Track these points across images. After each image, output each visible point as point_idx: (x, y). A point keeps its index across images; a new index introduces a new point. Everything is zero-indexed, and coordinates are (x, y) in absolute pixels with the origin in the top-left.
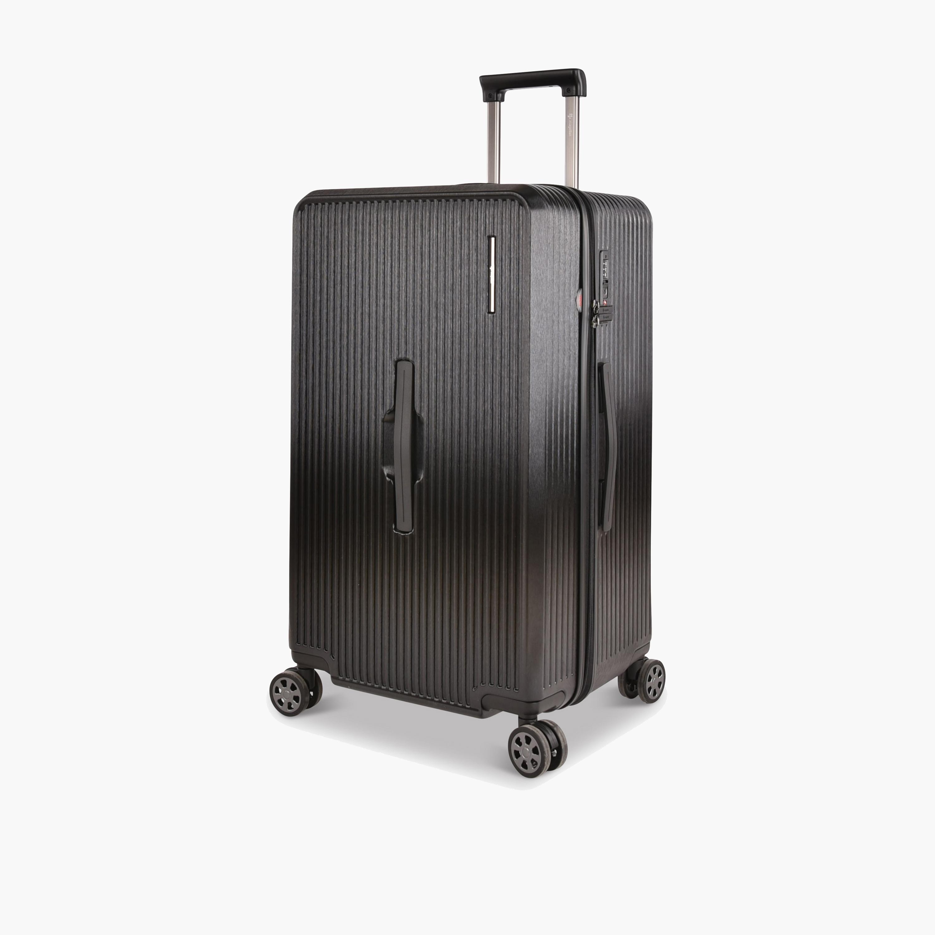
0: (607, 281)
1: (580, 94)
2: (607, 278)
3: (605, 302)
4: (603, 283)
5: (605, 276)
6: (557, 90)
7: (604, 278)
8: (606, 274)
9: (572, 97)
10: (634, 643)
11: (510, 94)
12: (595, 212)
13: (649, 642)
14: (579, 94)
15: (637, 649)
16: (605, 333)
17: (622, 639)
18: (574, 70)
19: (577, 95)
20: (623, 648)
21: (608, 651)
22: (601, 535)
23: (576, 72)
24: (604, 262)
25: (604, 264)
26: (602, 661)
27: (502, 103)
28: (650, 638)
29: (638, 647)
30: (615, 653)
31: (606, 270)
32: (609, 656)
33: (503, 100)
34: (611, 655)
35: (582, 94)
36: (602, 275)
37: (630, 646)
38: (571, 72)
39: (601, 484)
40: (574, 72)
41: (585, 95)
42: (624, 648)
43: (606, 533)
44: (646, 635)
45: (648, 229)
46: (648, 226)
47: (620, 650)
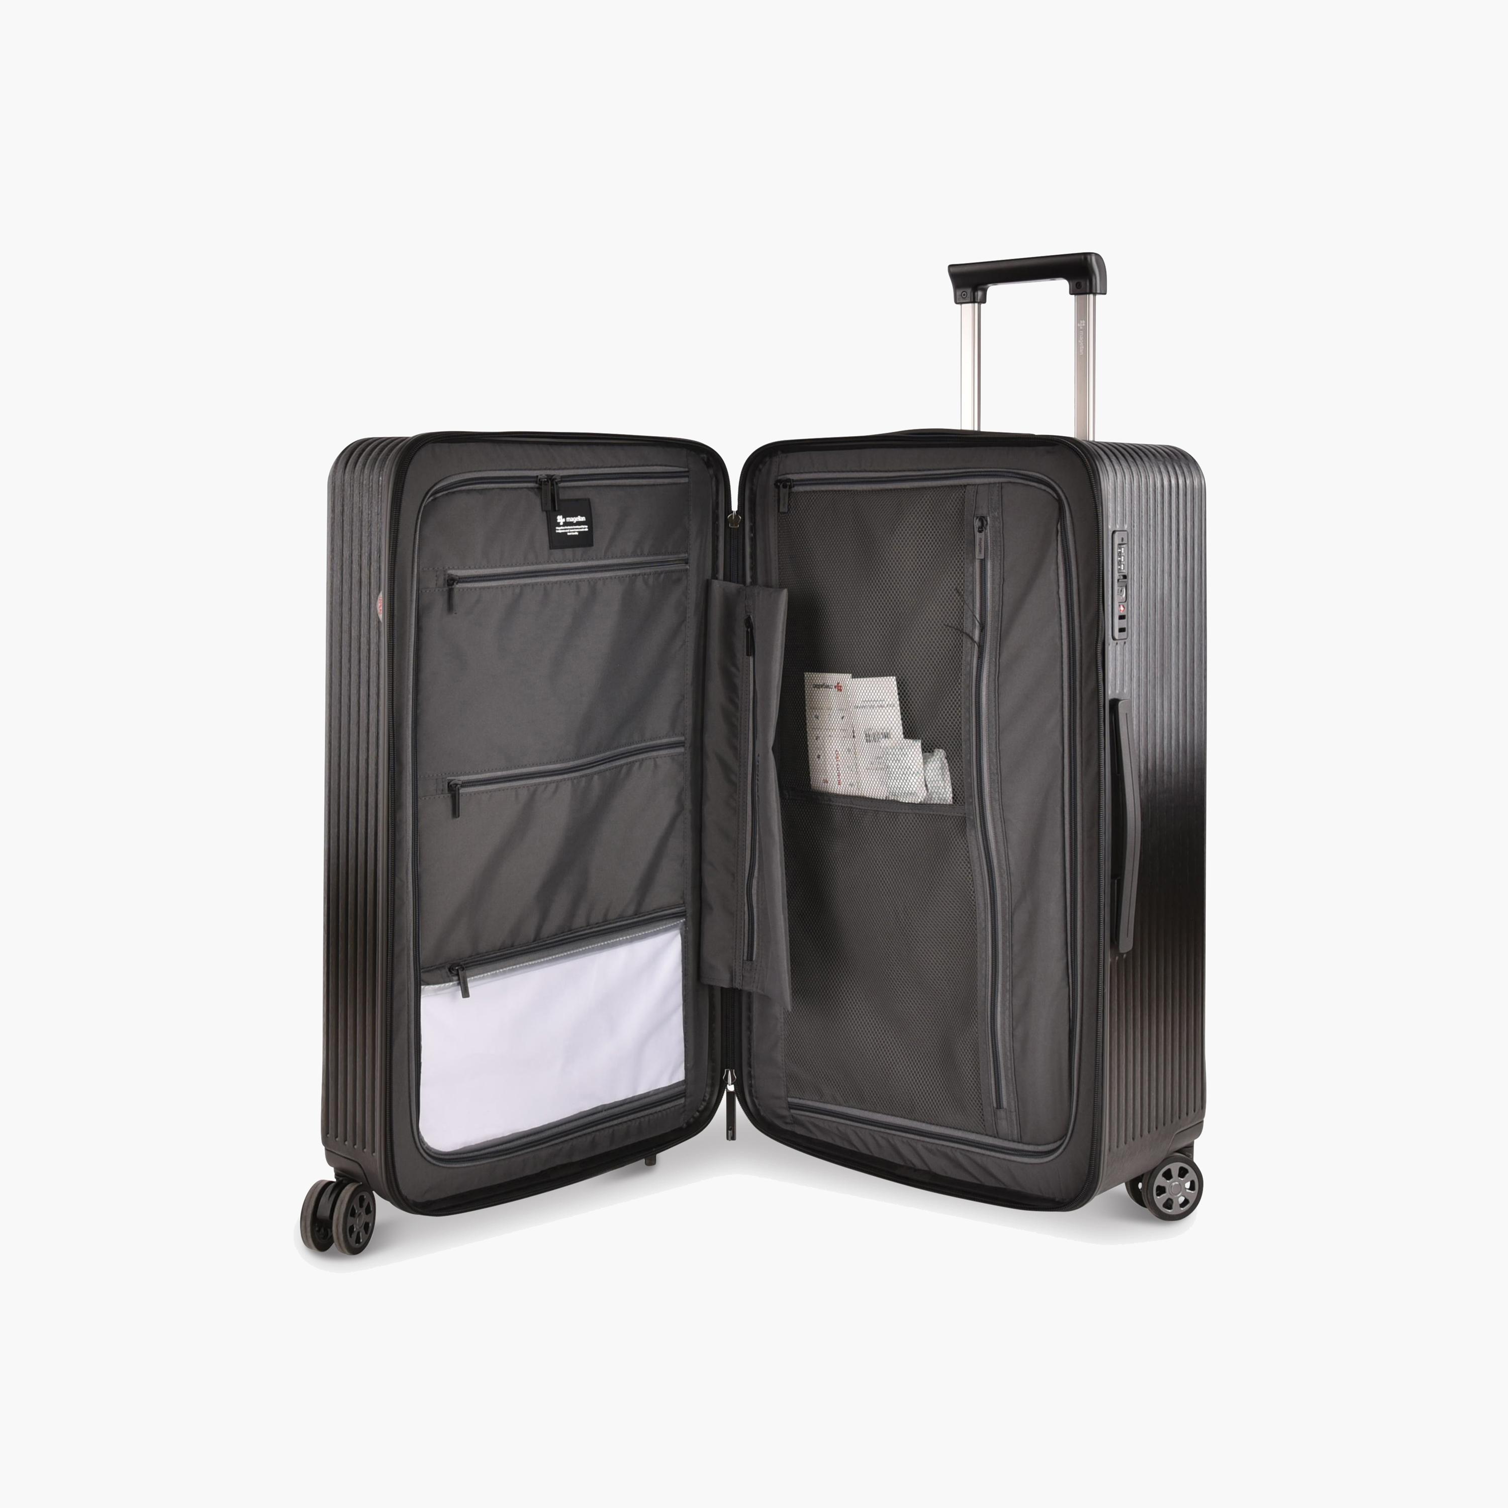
0: (1125, 577)
1: (1096, 290)
2: (1124, 571)
3: (1122, 608)
4: (1118, 580)
5: (1122, 568)
6: (1062, 285)
7: (1119, 573)
8: (1122, 566)
9: (1085, 296)
10: (1174, 1122)
11: (994, 291)
12: (1102, 473)
13: (1201, 1121)
14: (1094, 291)
15: (1178, 1132)
16: (1123, 655)
17: (1154, 1114)
18: (1086, 255)
19: (1092, 291)
20: (1155, 1129)
21: (1128, 1132)
22: (1117, 958)
23: (1089, 257)
24: (1120, 548)
25: (1119, 550)
26: (1117, 1147)
27: (982, 305)
28: (1203, 1115)
29: (1180, 1128)
30: (1141, 1136)
31: (1122, 560)
32: (1130, 1139)
33: (984, 300)
34: (1133, 1139)
35: (1098, 291)
36: (1116, 567)
37: (1166, 1125)
38: (1083, 257)
39: (1116, 881)
40: (1086, 259)
41: (1104, 293)
42: (1157, 1128)
43: (1125, 956)
44: (1194, 1111)
45: (1198, 498)
46: (1196, 491)
47: (1149, 1132)
